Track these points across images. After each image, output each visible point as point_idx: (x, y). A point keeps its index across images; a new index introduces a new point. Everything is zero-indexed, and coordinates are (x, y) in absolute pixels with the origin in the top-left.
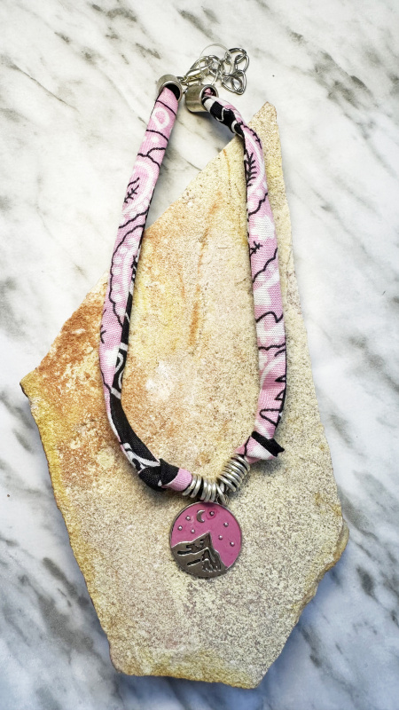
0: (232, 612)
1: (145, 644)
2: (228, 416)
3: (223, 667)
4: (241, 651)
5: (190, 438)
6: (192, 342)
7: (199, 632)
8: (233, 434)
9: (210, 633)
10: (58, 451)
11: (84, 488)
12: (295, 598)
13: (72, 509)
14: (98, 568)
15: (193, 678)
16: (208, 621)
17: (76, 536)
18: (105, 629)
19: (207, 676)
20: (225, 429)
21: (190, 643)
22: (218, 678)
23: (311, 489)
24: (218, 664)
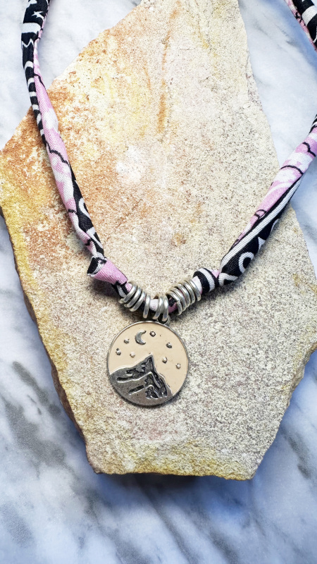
0: (220, 397)
1: (126, 436)
2: (201, 199)
3: (215, 458)
4: (232, 438)
5: (163, 219)
6: (160, 128)
7: (186, 419)
8: (207, 216)
9: (198, 419)
10: (24, 234)
11: (52, 270)
12: (285, 378)
13: (40, 292)
14: (70, 355)
15: (181, 473)
16: (195, 407)
17: (45, 321)
18: (80, 423)
19: (197, 469)
20: (199, 212)
21: (176, 432)
22: (210, 471)
23: (289, 270)
24: (209, 454)
